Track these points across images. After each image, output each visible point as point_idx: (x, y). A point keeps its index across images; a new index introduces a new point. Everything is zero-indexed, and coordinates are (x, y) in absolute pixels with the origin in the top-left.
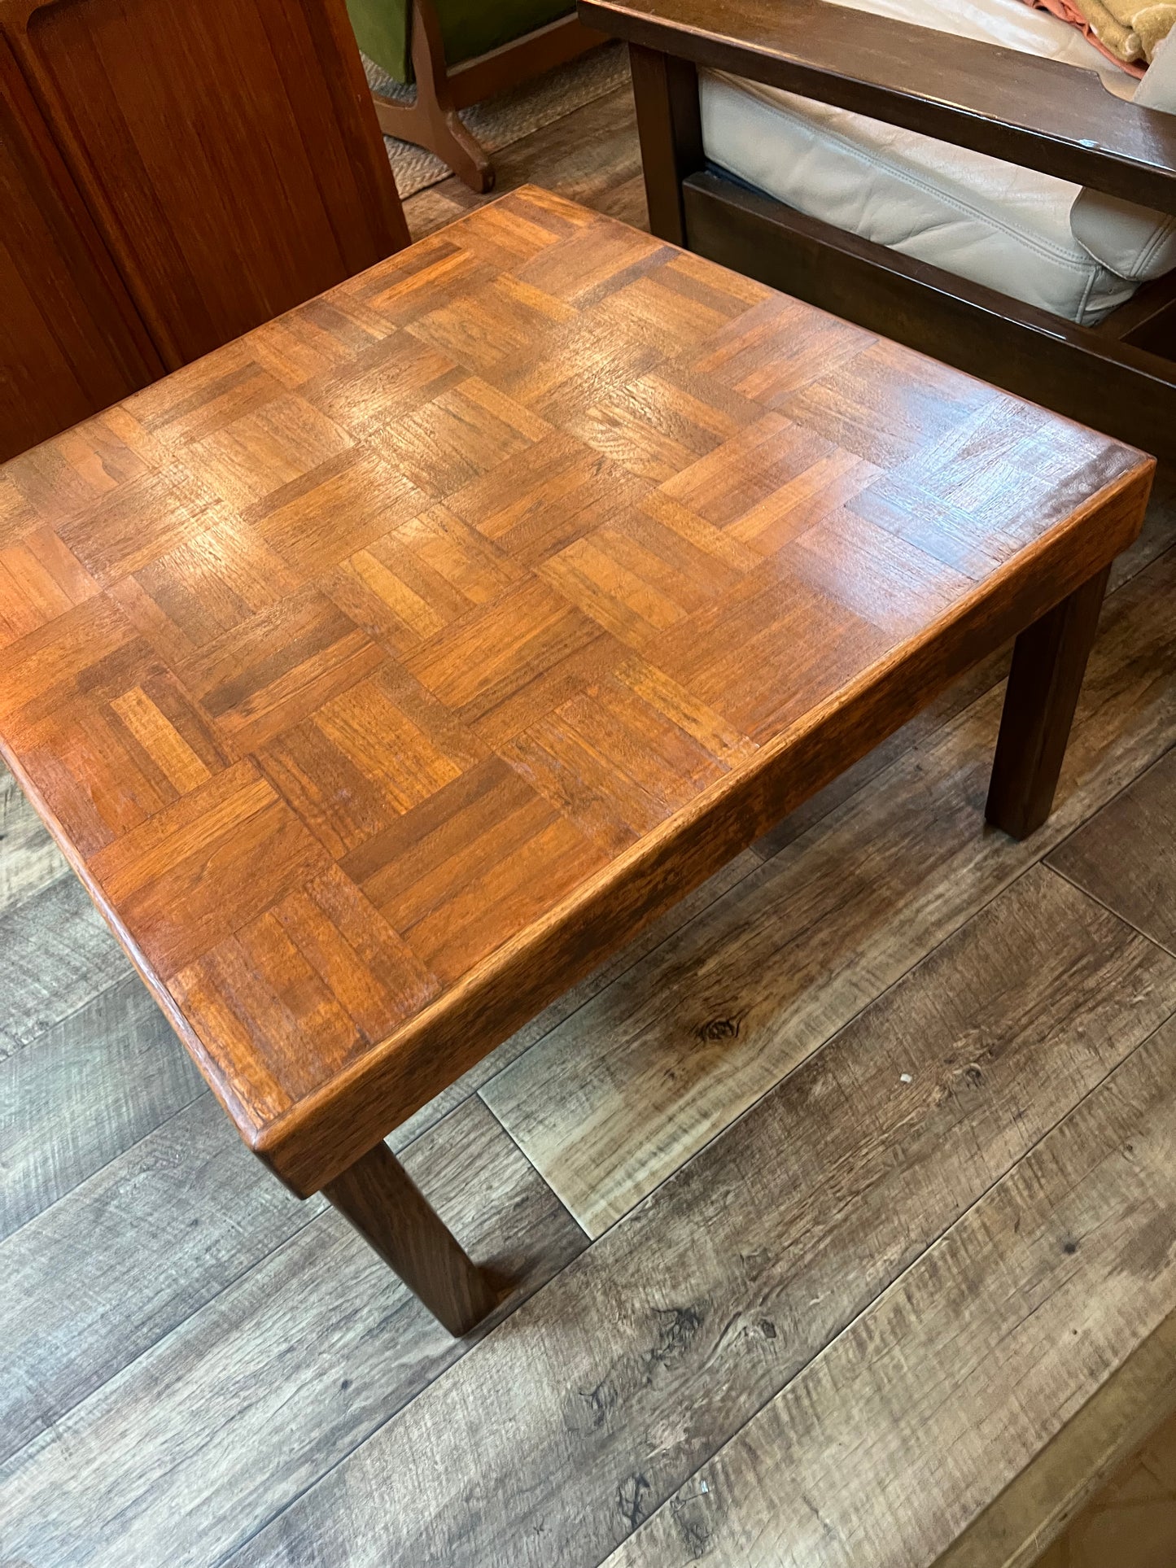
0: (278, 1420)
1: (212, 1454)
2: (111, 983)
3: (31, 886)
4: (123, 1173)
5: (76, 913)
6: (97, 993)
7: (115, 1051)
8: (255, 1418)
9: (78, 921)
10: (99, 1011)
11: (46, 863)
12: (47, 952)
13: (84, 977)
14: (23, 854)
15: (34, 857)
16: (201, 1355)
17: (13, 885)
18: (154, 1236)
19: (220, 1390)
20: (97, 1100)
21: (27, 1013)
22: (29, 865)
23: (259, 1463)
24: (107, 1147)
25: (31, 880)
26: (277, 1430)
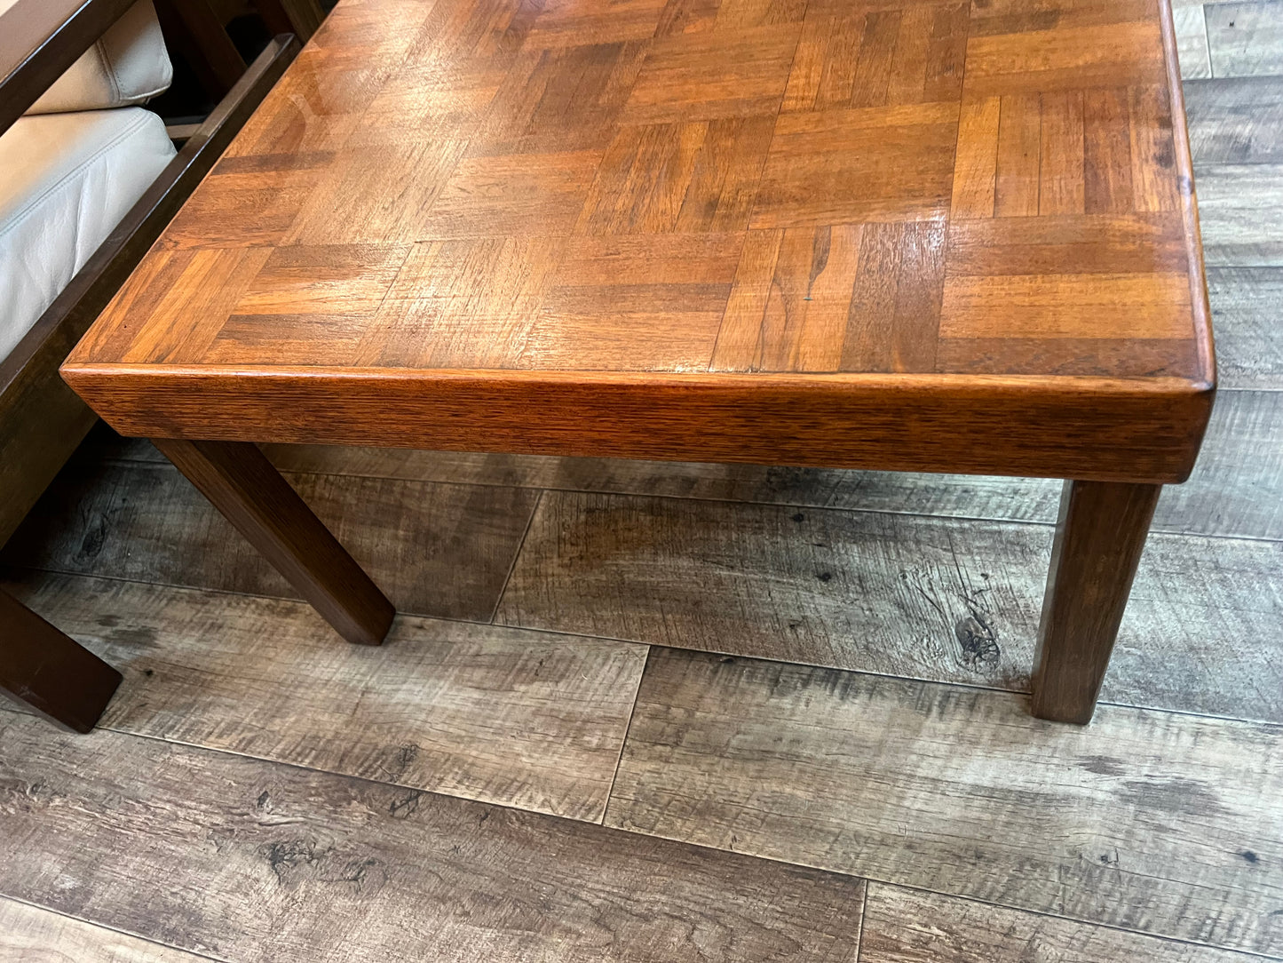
0: (1221, 195)
1: (1275, 202)
2: (1192, 540)
3: (1236, 736)
4: (1261, 377)
5: (1192, 649)
6: (1212, 540)
7: (1220, 474)
8: (1235, 203)
9: (1194, 638)
10: (1219, 520)
11: (1201, 753)
12: (1251, 631)
13: (1217, 567)
14: (1230, 797)
15: (1212, 777)
16: (1256, 245)
17: (1261, 758)
18: (1255, 323)
19: (1249, 224)
20: (1259, 446)
22: (1226, 771)
23: (1246, 185)
24: (1266, 404)
25: (1230, 743)
26: (1224, 192)
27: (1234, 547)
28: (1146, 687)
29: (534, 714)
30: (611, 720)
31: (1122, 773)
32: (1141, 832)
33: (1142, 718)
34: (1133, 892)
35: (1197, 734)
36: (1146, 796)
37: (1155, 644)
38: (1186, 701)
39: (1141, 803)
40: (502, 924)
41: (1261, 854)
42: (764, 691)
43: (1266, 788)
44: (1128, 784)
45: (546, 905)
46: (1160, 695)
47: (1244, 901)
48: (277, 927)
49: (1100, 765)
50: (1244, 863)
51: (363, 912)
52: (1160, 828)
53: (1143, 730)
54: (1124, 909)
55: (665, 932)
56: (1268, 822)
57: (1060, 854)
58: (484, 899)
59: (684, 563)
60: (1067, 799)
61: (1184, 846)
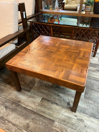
0: (96, 74)
2: (87, 100)
3: (87, 116)
4: (95, 89)
7: (91, 95)
9: (85, 108)
10: (90, 99)
12: (90, 108)
13: (89, 103)
14: (85, 121)
15: (84, 119)
16: (98, 78)
18: (96, 84)
19: (98, 76)
20: (94, 94)
21: (95, 105)
23: (98, 73)
24: (95, 91)
27: (90, 101)
28: (81, 111)
29: (31, 101)
30: (37, 103)
31: (77, 117)
32: (78, 122)
33: (80, 113)
34: (76, 127)
35: (84, 116)
36: (79, 120)
37: (82, 108)
38: (84, 113)
39: (78, 120)
40: (24, 118)
41: (86, 126)
42: (51, 104)
43: (88, 121)
44: (78, 118)
45: (28, 117)
46: (82, 112)
47: (84, 130)
48: (4, 113)
49: (76, 116)
50: (85, 127)
51: (12, 114)
52: (79, 122)
53: (80, 114)
54: (75, 128)
55: (37, 122)
56: (88, 124)
57: (71, 123)
58: (23, 115)
59: (47, 91)
60: (73, 118)
61: (81, 124)
